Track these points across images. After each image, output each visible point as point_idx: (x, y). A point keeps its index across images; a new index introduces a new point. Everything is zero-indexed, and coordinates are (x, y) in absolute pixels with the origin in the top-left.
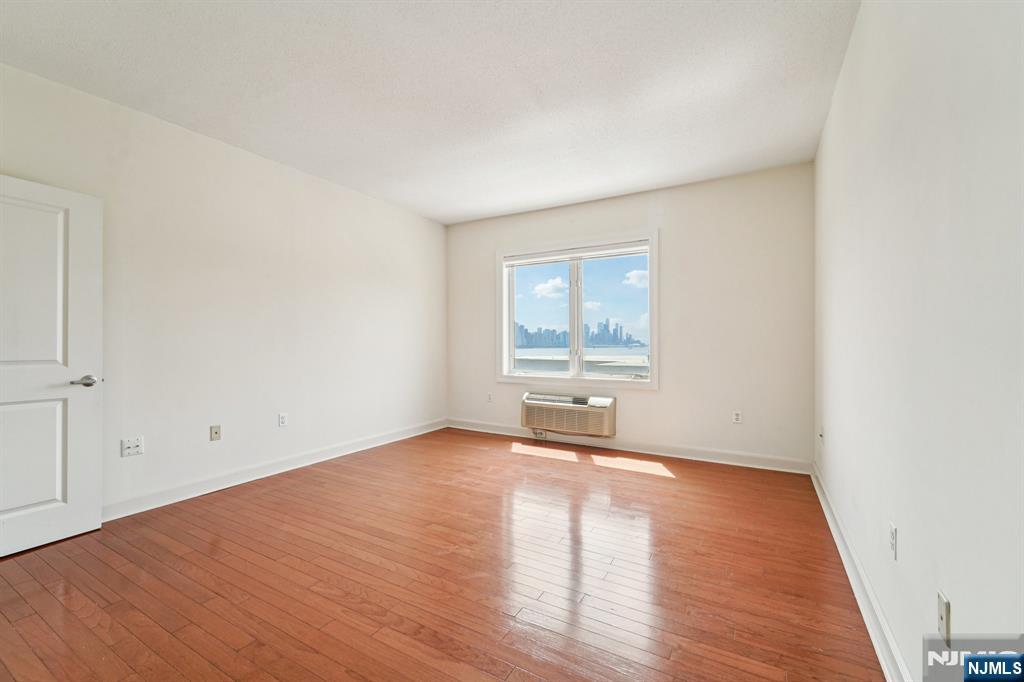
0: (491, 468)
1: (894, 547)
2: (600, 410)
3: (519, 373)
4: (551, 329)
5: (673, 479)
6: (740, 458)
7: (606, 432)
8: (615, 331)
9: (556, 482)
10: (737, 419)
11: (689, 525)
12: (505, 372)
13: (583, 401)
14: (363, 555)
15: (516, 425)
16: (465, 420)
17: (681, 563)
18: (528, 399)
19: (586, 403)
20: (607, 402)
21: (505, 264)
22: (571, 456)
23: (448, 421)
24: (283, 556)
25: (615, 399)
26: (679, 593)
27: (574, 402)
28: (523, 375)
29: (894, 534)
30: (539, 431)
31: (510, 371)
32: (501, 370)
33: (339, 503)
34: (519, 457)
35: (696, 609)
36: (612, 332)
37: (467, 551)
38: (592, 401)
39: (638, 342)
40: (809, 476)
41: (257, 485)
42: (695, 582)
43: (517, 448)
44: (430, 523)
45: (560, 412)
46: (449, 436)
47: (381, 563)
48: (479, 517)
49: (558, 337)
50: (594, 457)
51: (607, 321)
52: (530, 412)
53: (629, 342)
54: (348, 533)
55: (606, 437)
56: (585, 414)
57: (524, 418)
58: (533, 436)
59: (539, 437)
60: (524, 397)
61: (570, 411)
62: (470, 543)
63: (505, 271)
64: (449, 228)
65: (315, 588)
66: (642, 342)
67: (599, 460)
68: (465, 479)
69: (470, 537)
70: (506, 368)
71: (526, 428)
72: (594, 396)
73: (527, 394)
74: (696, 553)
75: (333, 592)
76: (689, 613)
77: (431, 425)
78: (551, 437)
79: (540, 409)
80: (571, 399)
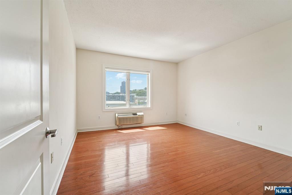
6: (166, 122)
13: (135, 114)
15: (112, 126)
20: (142, 113)
30: (119, 126)
38: (138, 114)
59: (119, 128)
61: (133, 118)
72: (138, 112)
78: (124, 127)
79: (123, 118)
80: (132, 114)
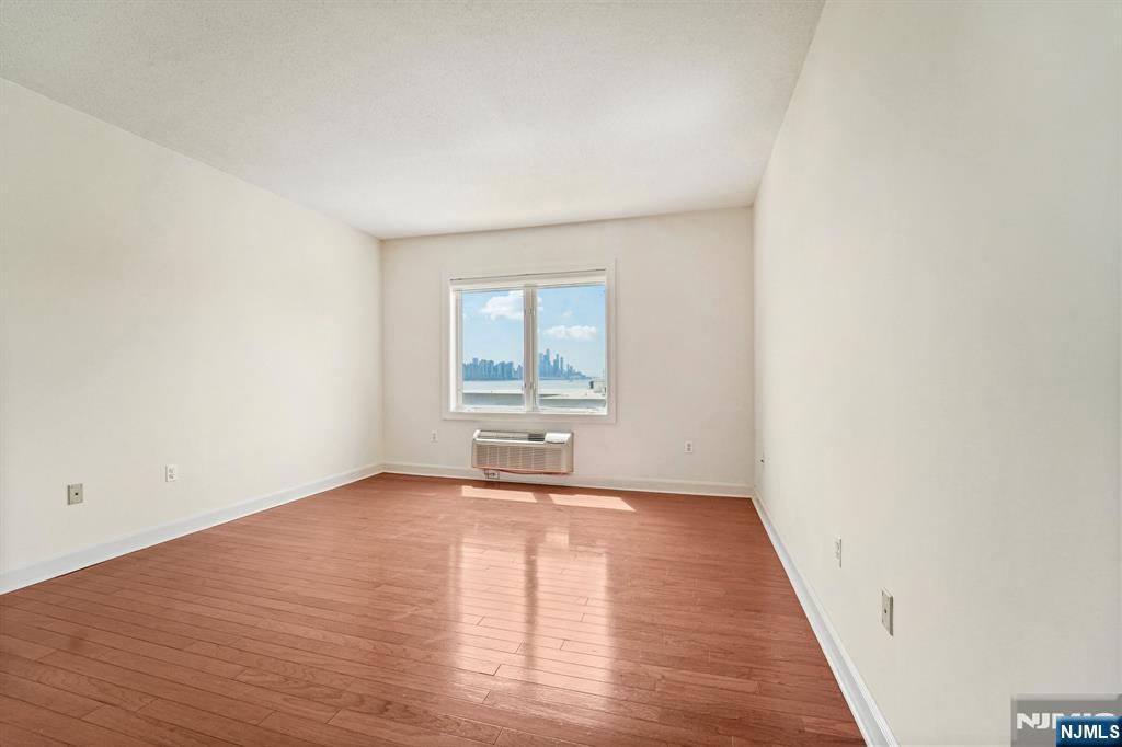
0: (442, 516)
1: (839, 556)
2: (557, 446)
3: (469, 408)
4: (488, 359)
5: (632, 513)
6: (691, 487)
7: (564, 469)
8: (556, 362)
9: (515, 526)
10: (689, 449)
11: (656, 557)
12: (453, 408)
13: (538, 437)
14: (300, 631)
15: (466, 467)
16: (405, 464)
17: (652, 595)
18: (479, 437)
19: (542, 439)
20: (565, 437)
21: (451, 288)
22: (528, 497)
23: (385, 466)
24: (191, 644)
25: (573, 434)
26: (654, 625)
27: (530, 439)
28: (473, 411)
29: (839, 545)
30: (490, 472)
31: (457, 407)
32: (448, 406)
33: (257, 572)
34: (472, 501)
35: (673, 638)
36: (552, 363)
37: (428, 611)
38: (550, 436)
39: (579, 373)
40: (750, 500)
41: (139, 559)
42: (668, 612)
43: (468, 491)
44: (379, 585)
45: (515, 449)
46: (385, 483)
47: (324, 637)
48: (437, 572)
49: (496, 368)
50: (552, 495)
51: (548, 351)
52: (481, 451)
53: (571, 375)
54: (277, 607)
55: (564, 474)
56: (542, 451)
57: (475, 457)
58: (484, 478)
59: (491, 479)
60: (475, 435)
61: (525, 449)
62: (431, 602)
63: (452, 297)
64: (385, 243)
65: (242, 677)
66: (583, 373)
67: (557, 499)
68: (415, 531)
69: (430, 595)
70: (454, 404)
71: (476, 469)
72: (550, 430)
73: (477, 432)
74: (665, 583)
75: (268, 679)
76: (667, 643)
77: (365, 471)
78: (504, 477)
79: (493, 447)
80: (526, 435)
